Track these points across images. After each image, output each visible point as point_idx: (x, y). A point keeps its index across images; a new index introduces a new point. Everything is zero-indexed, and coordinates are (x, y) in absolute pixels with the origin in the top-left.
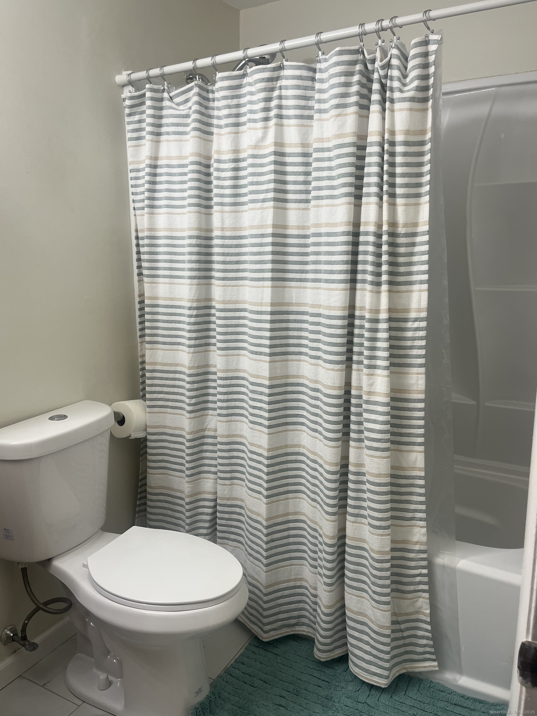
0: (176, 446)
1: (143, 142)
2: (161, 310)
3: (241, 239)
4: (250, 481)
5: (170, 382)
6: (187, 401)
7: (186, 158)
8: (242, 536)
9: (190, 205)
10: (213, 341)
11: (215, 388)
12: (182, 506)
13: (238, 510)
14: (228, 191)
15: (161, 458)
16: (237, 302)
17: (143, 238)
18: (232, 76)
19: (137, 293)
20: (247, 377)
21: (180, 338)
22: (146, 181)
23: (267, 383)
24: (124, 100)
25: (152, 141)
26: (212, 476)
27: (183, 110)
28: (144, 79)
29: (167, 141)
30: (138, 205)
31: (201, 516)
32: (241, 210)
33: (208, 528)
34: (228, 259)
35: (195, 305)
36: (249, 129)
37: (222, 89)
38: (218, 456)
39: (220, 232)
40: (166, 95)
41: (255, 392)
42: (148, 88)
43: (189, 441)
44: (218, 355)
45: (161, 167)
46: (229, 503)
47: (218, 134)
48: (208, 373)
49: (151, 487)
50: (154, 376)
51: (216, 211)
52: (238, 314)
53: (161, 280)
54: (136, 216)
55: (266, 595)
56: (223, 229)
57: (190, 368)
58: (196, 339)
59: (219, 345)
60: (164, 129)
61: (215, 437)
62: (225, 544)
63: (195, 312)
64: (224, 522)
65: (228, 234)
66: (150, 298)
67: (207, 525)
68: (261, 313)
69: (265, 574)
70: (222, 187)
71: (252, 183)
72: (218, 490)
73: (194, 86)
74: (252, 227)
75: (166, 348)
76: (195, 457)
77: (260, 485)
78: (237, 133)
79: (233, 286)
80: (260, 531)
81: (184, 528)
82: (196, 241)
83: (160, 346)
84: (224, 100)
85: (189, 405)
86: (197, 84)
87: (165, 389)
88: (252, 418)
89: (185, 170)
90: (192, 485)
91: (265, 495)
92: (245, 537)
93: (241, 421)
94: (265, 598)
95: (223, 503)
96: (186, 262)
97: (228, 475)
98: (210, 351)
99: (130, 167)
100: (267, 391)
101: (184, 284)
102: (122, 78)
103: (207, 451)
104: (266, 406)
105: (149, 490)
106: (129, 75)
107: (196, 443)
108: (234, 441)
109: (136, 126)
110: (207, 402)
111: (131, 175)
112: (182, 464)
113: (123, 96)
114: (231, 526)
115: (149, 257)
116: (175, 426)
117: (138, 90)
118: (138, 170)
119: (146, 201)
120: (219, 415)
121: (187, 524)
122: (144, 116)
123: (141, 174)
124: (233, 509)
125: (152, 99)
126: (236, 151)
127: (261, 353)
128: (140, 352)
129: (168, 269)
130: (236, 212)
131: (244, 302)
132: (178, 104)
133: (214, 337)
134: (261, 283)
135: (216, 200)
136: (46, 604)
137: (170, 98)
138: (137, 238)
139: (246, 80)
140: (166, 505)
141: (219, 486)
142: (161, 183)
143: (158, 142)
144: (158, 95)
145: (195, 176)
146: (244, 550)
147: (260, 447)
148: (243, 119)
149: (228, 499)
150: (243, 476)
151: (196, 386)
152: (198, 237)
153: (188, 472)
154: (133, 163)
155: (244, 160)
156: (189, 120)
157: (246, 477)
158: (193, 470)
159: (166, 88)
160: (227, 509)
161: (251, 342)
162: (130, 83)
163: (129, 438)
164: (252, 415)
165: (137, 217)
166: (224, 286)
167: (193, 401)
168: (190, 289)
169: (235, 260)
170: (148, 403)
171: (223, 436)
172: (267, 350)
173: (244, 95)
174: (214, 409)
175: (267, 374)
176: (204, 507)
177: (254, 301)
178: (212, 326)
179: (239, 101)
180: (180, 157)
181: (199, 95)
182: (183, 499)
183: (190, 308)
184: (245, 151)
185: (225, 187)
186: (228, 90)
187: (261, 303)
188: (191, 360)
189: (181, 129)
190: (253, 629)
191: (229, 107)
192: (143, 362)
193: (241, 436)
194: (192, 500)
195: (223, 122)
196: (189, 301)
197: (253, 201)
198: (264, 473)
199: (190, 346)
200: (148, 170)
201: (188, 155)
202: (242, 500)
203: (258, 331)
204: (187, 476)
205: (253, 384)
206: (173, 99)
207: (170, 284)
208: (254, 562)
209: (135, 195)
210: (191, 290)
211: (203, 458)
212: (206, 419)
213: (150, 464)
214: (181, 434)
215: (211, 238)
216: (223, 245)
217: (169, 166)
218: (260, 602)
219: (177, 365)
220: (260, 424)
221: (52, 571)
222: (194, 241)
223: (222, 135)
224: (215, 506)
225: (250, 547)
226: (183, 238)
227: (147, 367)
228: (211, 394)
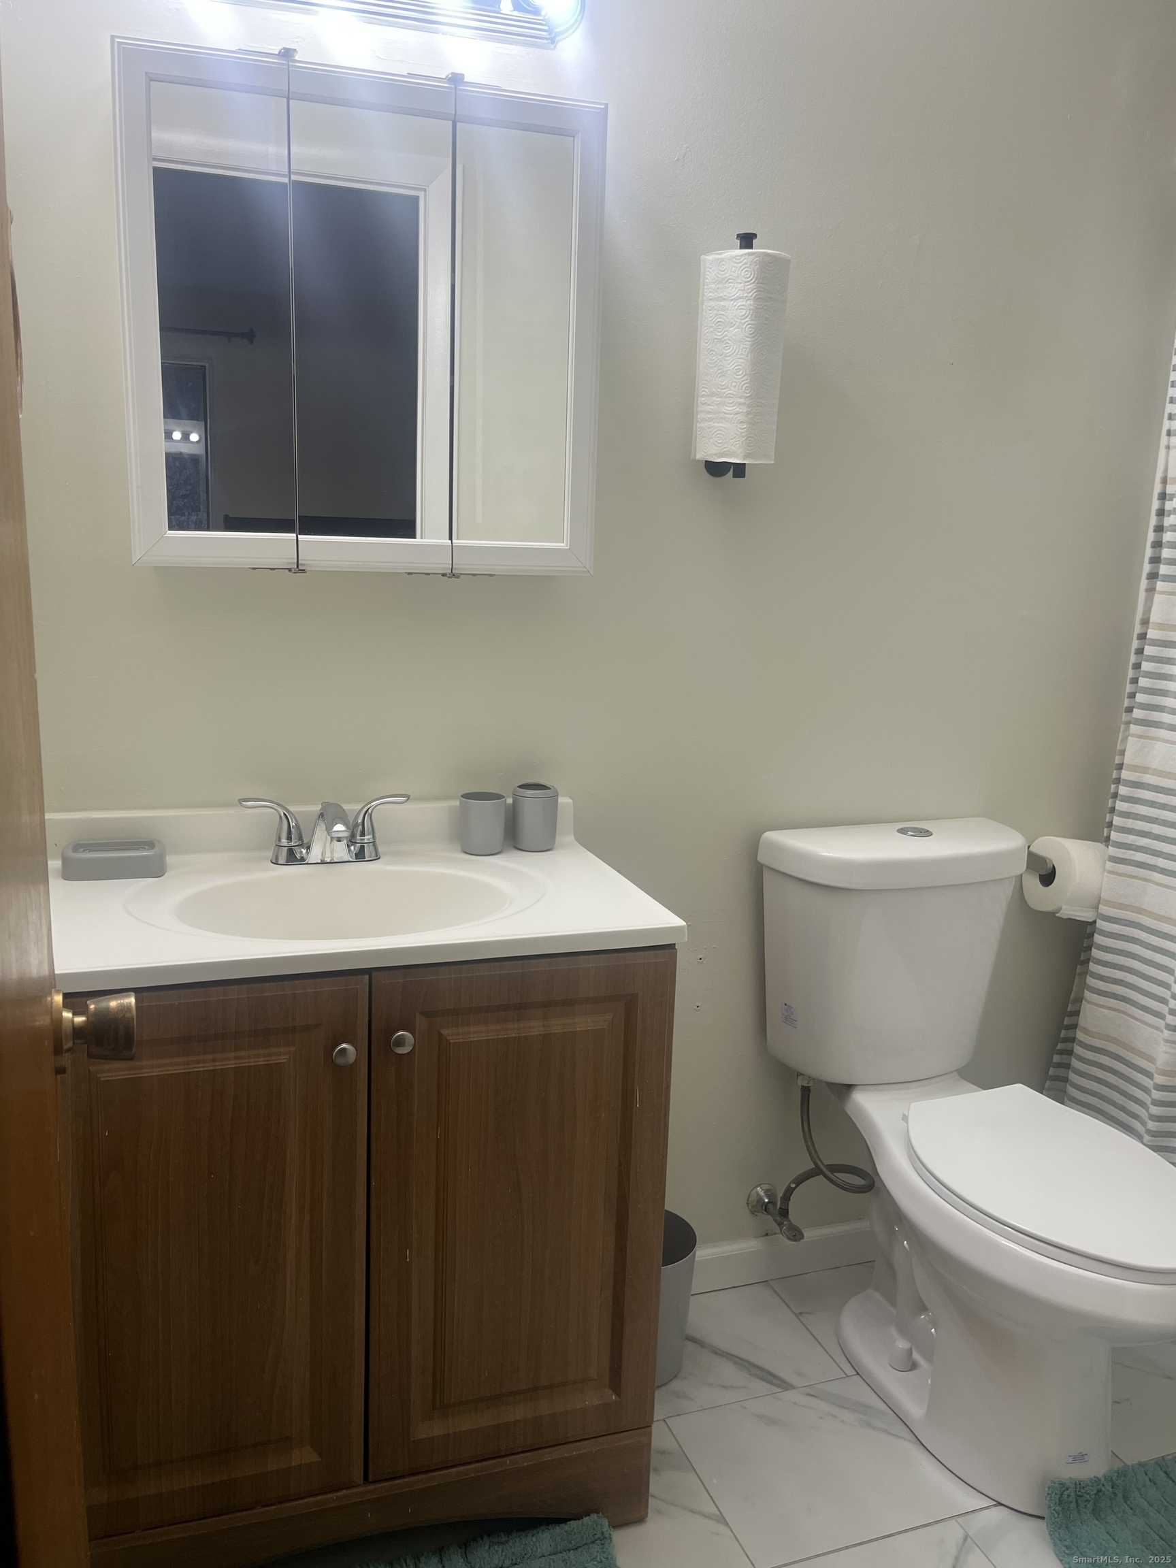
0: (1156, 957)
5: (1171, 814)
12: (1145, 1089)
15: (1118, 974)
17: (1172, 497)
19: (1139, 616)
49: (1086, 1032)
50: (1135, 796)
54: (1169, 447)
66: (1161, 627)
83: (1161, 733)
105: (1080, 1036)
112: (1162, 1000)
116: (1163, 913)
121: (1149, 1132)
128: (1120, 744)
136: (835, 1168)
138: (1163, 496)
140: (1111, 1078)
153: (1171, 1020)
165: (1170, 451)
170: (1113, 852)
182: (1149, 1075)
192: (1120, 765)
194: (1170, 1084)
204: (1168, 1027)
213: (1093, 982)
214: (1172, 933)
221: (849, 1109)
227: (1126, 775)
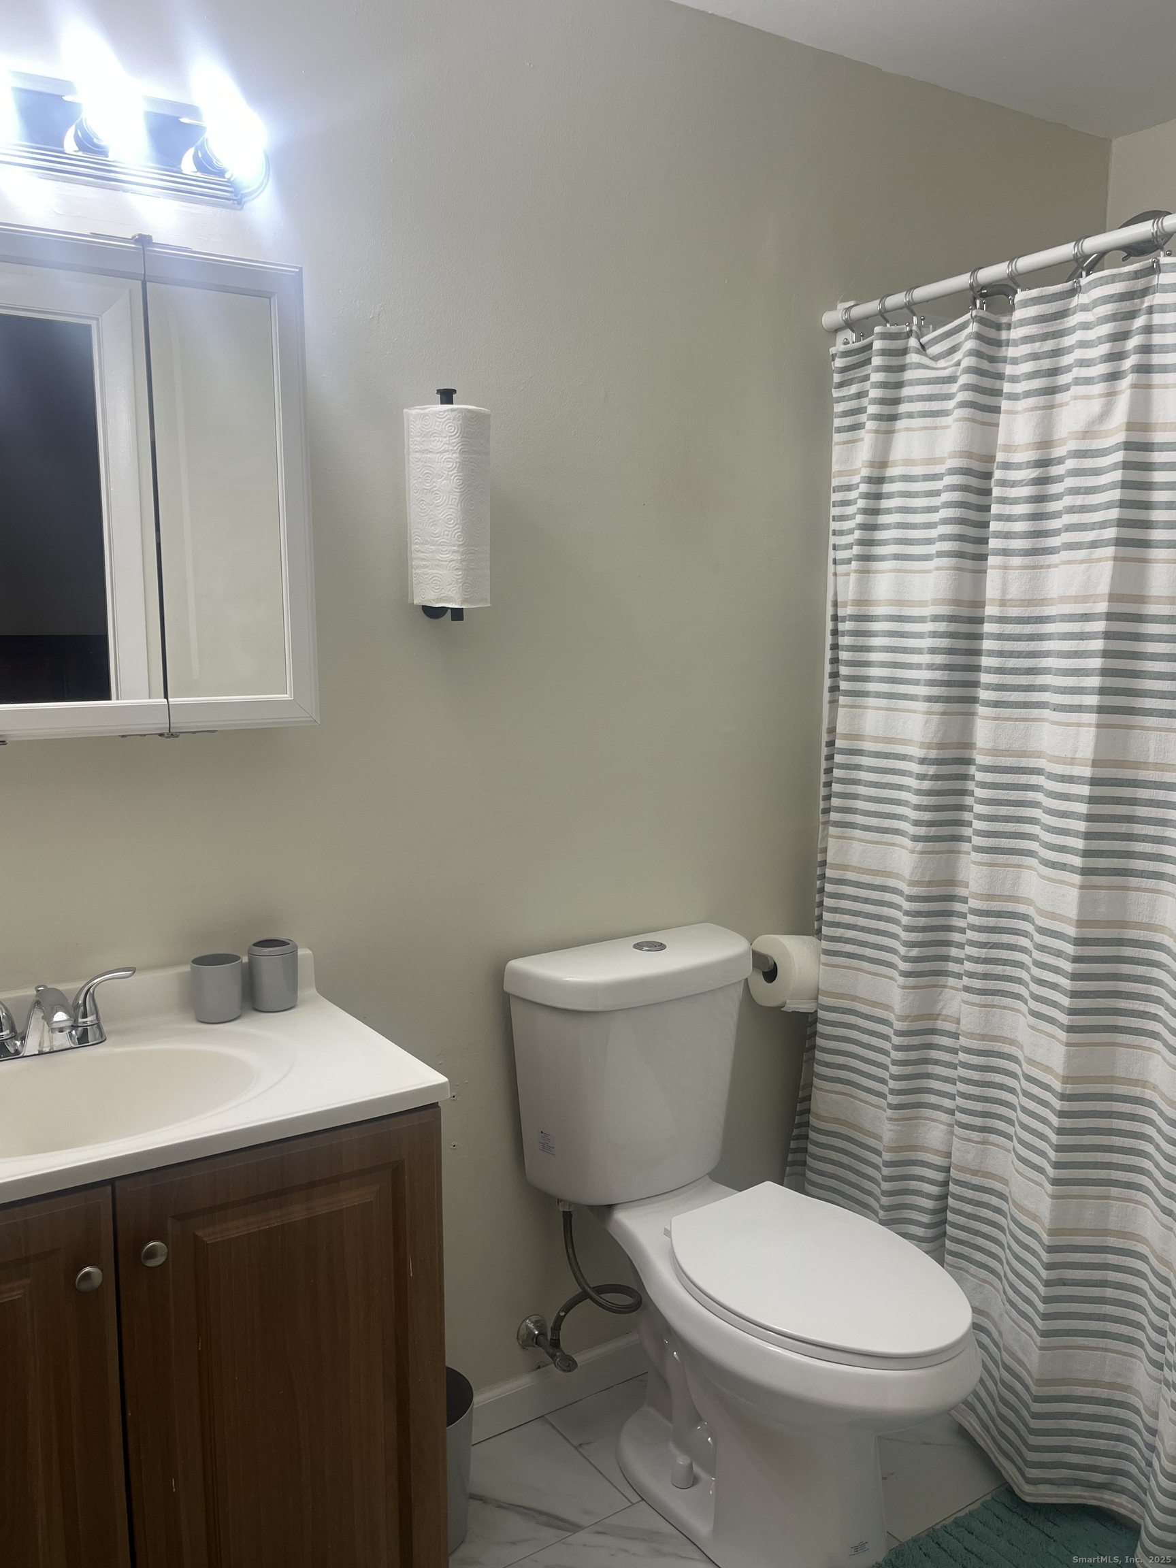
0: (875, 1041)
1: (862, 433)
2: (865, 761)
3: (1041, 622)
4: (1021, 1142)
5: (873, 907)
6: (902, 950)
7: (941, 461)
8: (1000, 1261)
9: (940, 554)
10: (967, 831)
11: (963, 931)
12: (876, 1167)
13: (994, 1201)
14: (1019, 526)
15: (841, 1060)
16: (1022, 754)
17: (844, 619)
18: (1049, 295)
19: (825, 725)
20: (1033, 917)
21: (898, 819)
22: (858, 509)
23: (1071, 931)
24: (834, 357)
25: (877, 432)
26: (943, 1117)
27: (944, 368)
28: (875, 315)
29: (908, 429)
30: (842, 555)
31: (915, 1197)
32: (1046, 563)
33: (927, 1226)
34: (1012, 663)
35: (933, 754)
36: (1075, 398)
37: (1024, 322)
38: (959, 1076)
39: (998, 608)
40: (913, 342)
41: (1046, 950)
42: (877, 333)
43: (899, 1033)
44: (974, 863)
45: (892, 480)
46: (976, 1180)
47: (1011, 412)
48: (951, 898)
49: (819, 1117)
50: (840, 892)
51: (994, 567)
52: (1023, 779)
53: (871, 701)
54: (836, 575)
55: (1037, 1399)
56: (1003, 603)
57: (912, 883)
58: (931, 824)
59: (977, 841)
60: (904, 408)
61: (955, 1036)
62: (961, 1269)
63: (932, 770)
64: (961, 1220)
65: (1014, 612)
66: (847, 737)
67: (925, 1219)
68: (1070, 779)
69: (1039, 1352)
70: (1009, 518)
71: (1072, 510)
72: (953, 1149)
73: (969, 319)
74: (1064, 600)
75: (868, 838)
76: (909, 1070)
77: (1042, 1153)
78: (1052, 407)
79: (1017, 720)
80: (1034, 1253)
81: (876, 1213)
82: (947, 626)
83: (857, 833)
84: (1027, 343)
85: (906, 959)
86: (976, 316)
87: (862, 922)
88: (1034, 1005)
89: (938, 485)
90: (899, 1128)
91: (1052, 1176)
92: (1005, 1261)
93: (1012, 1009)
94: (1037, 1407)
95: (963, 1179)
96: (924, 666)
97: (978, 1121)
98: (959, 852)
99: (835, 482)
100: (1070, 949)
101: (915, 712)
102: (831, 318)
103: (937, 1062)
104: (1066, 983)
105: (813, 1121)
106: (848, 309)
107: (916, 1040)
108: (996, 1049)
109: (852, 404)
110: (947, 958)
111: (835, 497)
112: (883, 1081)
113: (833, 350)
114: (977, 1233)
115: (852, 657)
116: (874, 999)
117: (862, 336)
118: (849, 488)
119: (855, 547)
120: (967, 989)
121: (882, 1207)
122: (867, 385)
123: (853, 495)
124: (986, 1197)
125: (884, 352)
126: (1045, 444)
127: (1063, 867)
128: (821, 843)
129: (886, 680)
130: (1034, 567)
131: (1039, 755)
132: (935, 358)
133: (969, 824)
134: (1074, 717)
135: (993, 543)
137: (919, 347)
138: (835, 618)
139: (1076, 301)
140: (845, 1159)
141: (955, 1141)
142: (888, 511)
143: (891, 432)
144: (897, 344)
145: (955, 496)
146: (1001, 1291)
147: (1047, 1069)
148: (1064, 379)
149: (975, 1173)
150: (1010, 1130)
151: (922, 921)
152: (952, 619)
153: (892, 1099)
154: (841, 474)
155: (1060, 461)
156: (954, 388)
157: (1015, 1131)
158: (903, 1097)
159: (914, 328)
160: (969, 1194)
161: (1046, 840)
162: (849, 324)
163: (783, 1009)
164: (1037, 998)
165: (838, 578)
166: (996, 719)
167: (914, 952)
168: (926, 723)
169: (1025, 667)
170: (825, 944)
171: (971, 1035)
172: (1077, 861)
173: (1071, 331)
174: (959, 976)
175: (1072, 912)
176: (921, 1179)
177: (1057, 754)
178: (969, 801)
179: (1058, 344)
180: (931, 461)
181: (979, 336)
182: (878, 1153)
183: (922, 761)
184: (1063, 442)
185: (1016, 517)
186: (1036, 323)
187: (1072, 758)
188: (916, 867)
189: (935, 406)
190: (1005, 1468)
191: (1035, 357)
192: (824, 864)
193: (1013, 1042)
194: (898, 1159)
195: (1020, 388)
196: (923, 745)
197: (1070, 546)
198: (1053, 1128)
199: (916, 839)
200: (863, 488)
201: (946, 455)
202: (1005, 1182)
203: (1062, 817)
204: (890, 1106)
205: (1042, 931)
206: (926, 348)
207: (887, 709)
208: (1017, 1321)
209: (839, 535)
210: (928, 725)
211: (929, 1076)
212: (940, 994)
213: (818, 1069)
214: (885, 1017)
215: (980, 621)
216: (1000, 635)
217: (907, 478)
218: (1025, 1413)
219: (889, 874)
220: (1051, 1020)
222: (942, 626)
223: (1016, 413)
224: (945, 1184)
225: (1012, 1286)
226: (921, 620)
227: (829, 873)
228: (955, 944)
